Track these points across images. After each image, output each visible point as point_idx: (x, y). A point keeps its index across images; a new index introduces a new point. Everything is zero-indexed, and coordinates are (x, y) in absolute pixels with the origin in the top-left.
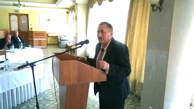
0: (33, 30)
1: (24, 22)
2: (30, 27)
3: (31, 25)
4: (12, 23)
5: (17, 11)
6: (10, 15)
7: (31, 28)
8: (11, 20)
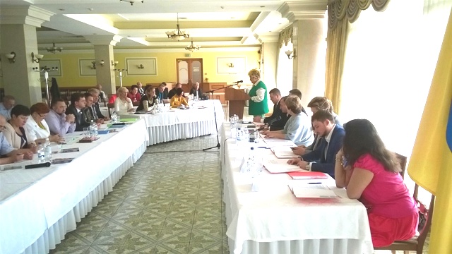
0: (209, 81)
1: (196, 70)
2: (204, 77)
3: (206, 74)
4: (180, 72)
5: (187, 55)
6: (178, 60)
7: (207, 79)
8: (180, 68)
